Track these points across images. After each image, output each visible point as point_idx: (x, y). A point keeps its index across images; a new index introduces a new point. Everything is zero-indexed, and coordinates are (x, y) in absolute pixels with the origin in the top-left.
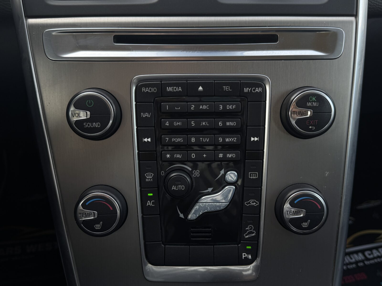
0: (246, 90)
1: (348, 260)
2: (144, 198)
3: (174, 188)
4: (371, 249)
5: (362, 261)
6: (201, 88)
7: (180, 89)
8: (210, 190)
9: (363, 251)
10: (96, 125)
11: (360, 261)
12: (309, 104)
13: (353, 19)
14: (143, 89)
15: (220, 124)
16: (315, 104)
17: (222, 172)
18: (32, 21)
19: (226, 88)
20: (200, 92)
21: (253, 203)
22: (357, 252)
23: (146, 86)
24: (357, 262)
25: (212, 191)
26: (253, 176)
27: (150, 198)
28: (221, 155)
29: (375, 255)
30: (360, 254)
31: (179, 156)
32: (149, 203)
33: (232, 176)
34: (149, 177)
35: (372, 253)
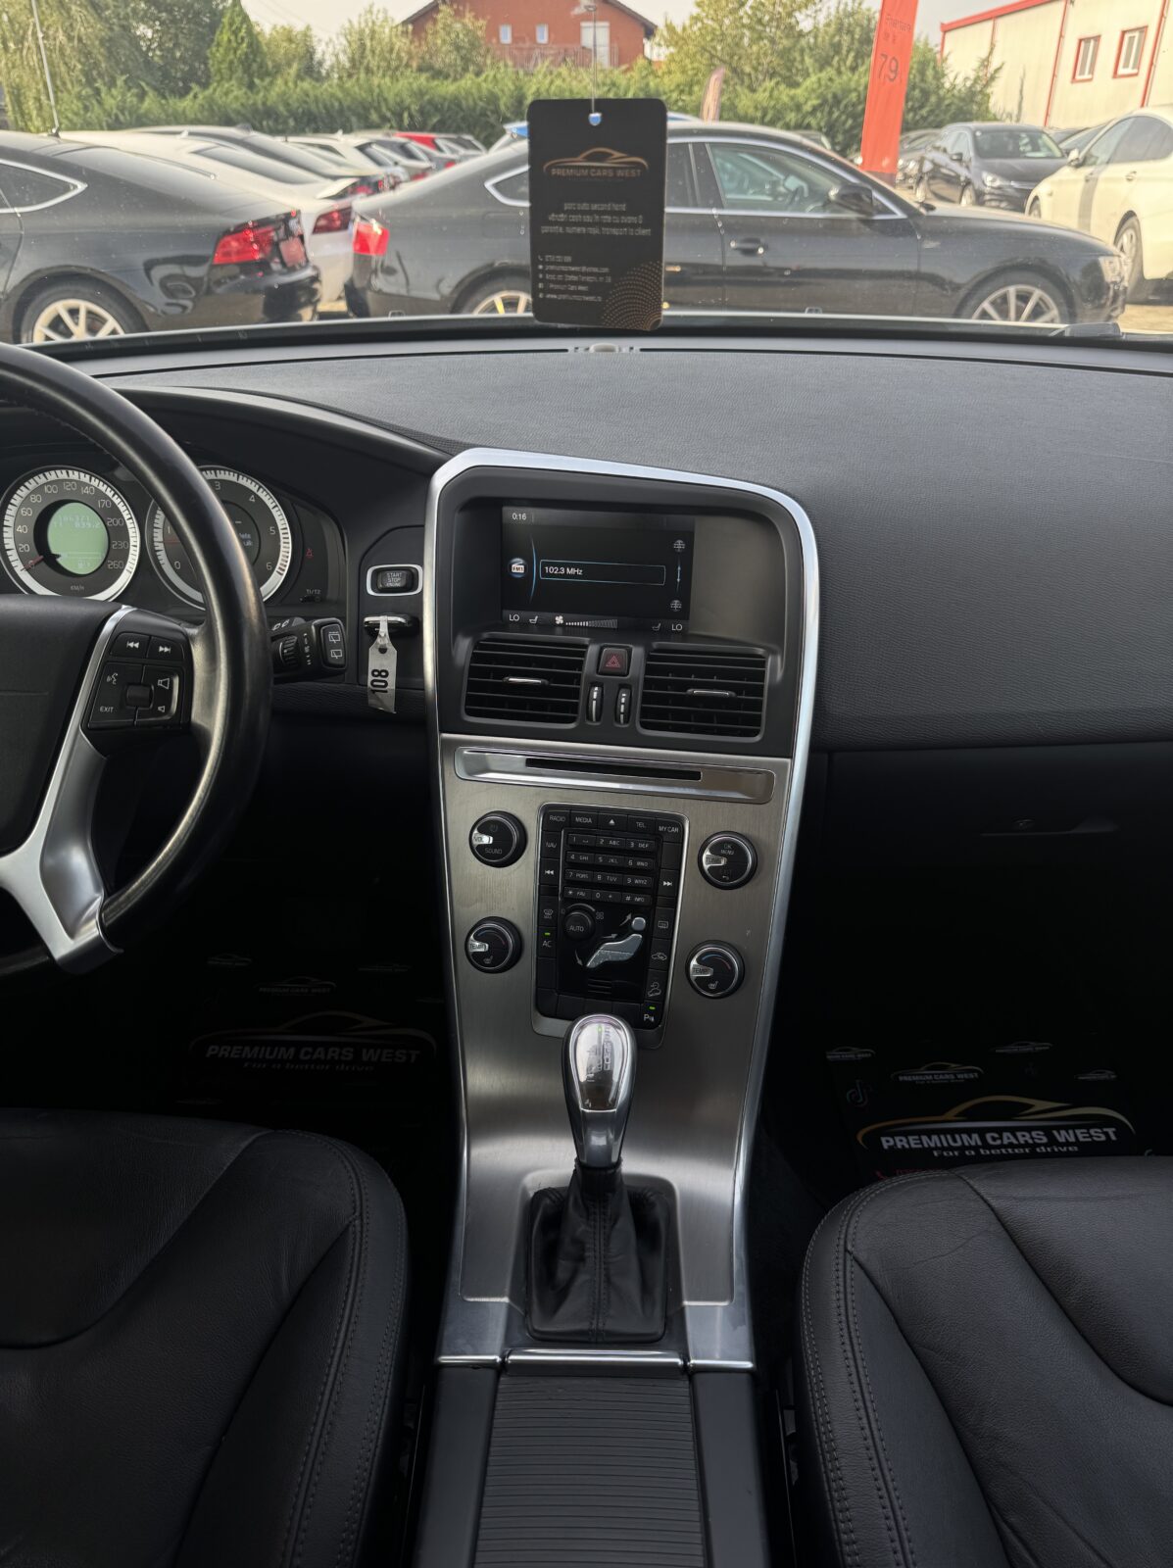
0: (661, 829)
1: (948, 1143)
2: (540, 937)
3: (572, 928)
4: (1000, 1131)
5: (976, 1148)
6: (612, 822)
7: (590, 821)
8: (614, 936)
9: (982, 1132)
10: (497, 851)
11: (970, 1148)
12: (723, 852)
13: (788, 760)
14: (551, 818)
15: (630, 863)
16: (730, 852)
17: (629, 917)
18: (445, 735)
19: (640, 824)
20: (612, 826)
21: (661, 956)
22: (969, 1132)
23: (554, 814)
24: (963, 1148)
25: (616, 937)
26: (663, 926)
27: (547, 938)
28: (628, 898)
29: (1006, 1142)
30: (975, 1136)
31: (582, 894)
32: (545, 944)
33: (639, 922)
34: (548, 914)
35: (1001, 1138)
